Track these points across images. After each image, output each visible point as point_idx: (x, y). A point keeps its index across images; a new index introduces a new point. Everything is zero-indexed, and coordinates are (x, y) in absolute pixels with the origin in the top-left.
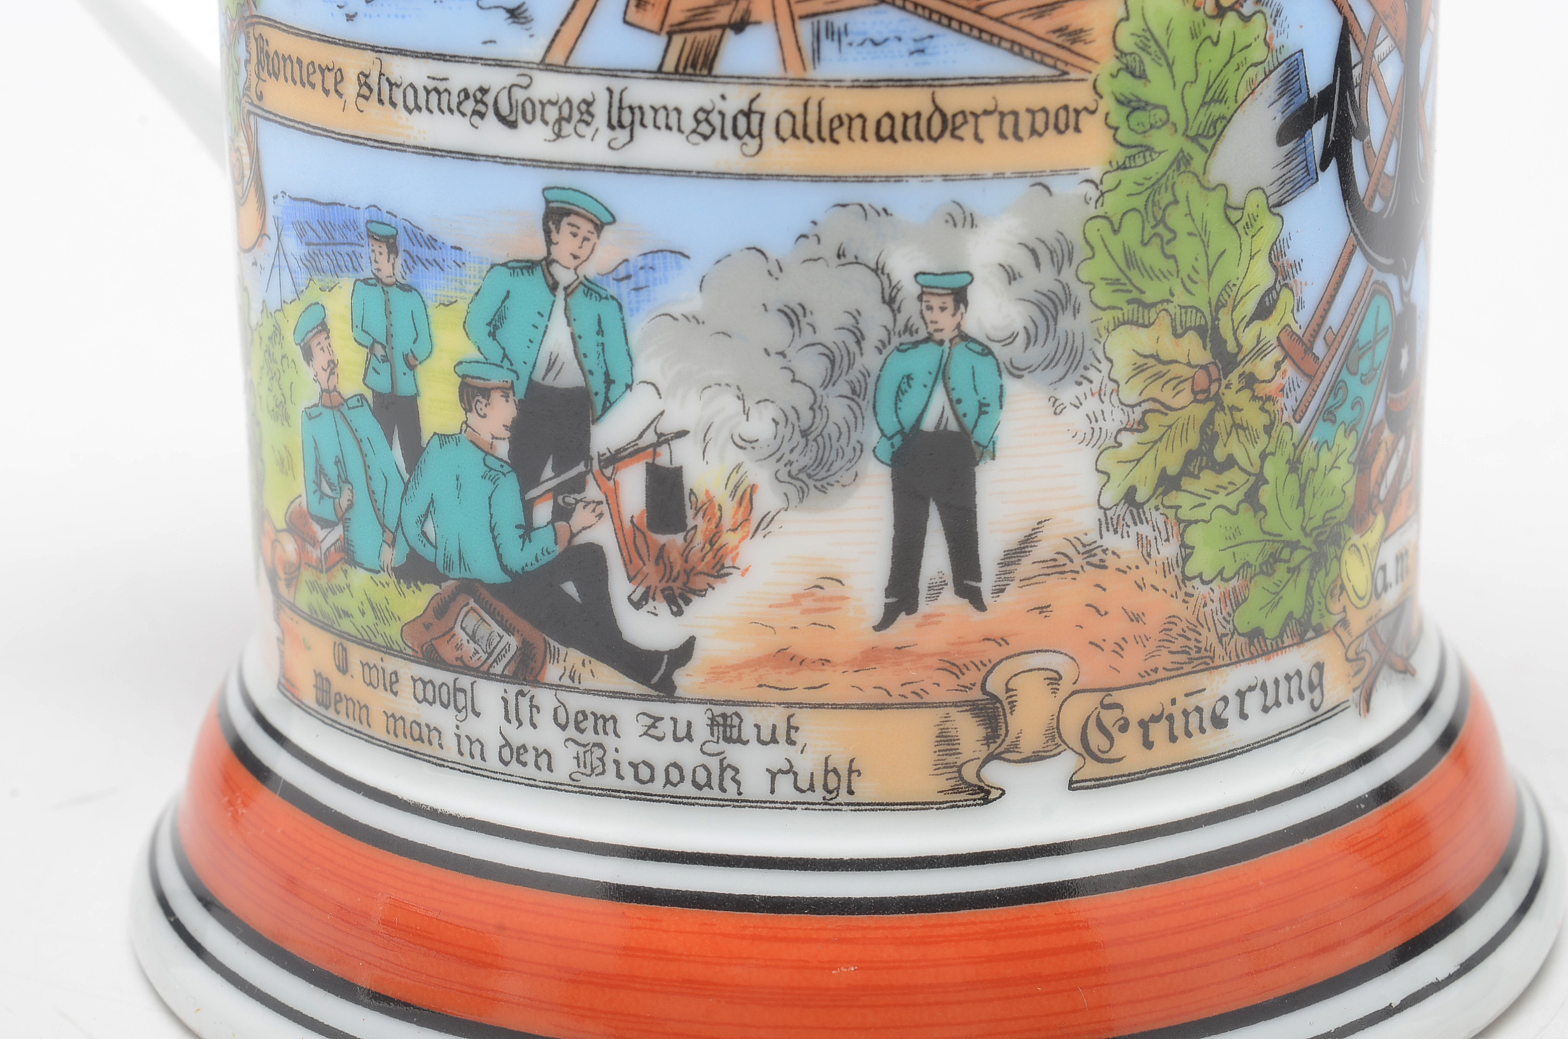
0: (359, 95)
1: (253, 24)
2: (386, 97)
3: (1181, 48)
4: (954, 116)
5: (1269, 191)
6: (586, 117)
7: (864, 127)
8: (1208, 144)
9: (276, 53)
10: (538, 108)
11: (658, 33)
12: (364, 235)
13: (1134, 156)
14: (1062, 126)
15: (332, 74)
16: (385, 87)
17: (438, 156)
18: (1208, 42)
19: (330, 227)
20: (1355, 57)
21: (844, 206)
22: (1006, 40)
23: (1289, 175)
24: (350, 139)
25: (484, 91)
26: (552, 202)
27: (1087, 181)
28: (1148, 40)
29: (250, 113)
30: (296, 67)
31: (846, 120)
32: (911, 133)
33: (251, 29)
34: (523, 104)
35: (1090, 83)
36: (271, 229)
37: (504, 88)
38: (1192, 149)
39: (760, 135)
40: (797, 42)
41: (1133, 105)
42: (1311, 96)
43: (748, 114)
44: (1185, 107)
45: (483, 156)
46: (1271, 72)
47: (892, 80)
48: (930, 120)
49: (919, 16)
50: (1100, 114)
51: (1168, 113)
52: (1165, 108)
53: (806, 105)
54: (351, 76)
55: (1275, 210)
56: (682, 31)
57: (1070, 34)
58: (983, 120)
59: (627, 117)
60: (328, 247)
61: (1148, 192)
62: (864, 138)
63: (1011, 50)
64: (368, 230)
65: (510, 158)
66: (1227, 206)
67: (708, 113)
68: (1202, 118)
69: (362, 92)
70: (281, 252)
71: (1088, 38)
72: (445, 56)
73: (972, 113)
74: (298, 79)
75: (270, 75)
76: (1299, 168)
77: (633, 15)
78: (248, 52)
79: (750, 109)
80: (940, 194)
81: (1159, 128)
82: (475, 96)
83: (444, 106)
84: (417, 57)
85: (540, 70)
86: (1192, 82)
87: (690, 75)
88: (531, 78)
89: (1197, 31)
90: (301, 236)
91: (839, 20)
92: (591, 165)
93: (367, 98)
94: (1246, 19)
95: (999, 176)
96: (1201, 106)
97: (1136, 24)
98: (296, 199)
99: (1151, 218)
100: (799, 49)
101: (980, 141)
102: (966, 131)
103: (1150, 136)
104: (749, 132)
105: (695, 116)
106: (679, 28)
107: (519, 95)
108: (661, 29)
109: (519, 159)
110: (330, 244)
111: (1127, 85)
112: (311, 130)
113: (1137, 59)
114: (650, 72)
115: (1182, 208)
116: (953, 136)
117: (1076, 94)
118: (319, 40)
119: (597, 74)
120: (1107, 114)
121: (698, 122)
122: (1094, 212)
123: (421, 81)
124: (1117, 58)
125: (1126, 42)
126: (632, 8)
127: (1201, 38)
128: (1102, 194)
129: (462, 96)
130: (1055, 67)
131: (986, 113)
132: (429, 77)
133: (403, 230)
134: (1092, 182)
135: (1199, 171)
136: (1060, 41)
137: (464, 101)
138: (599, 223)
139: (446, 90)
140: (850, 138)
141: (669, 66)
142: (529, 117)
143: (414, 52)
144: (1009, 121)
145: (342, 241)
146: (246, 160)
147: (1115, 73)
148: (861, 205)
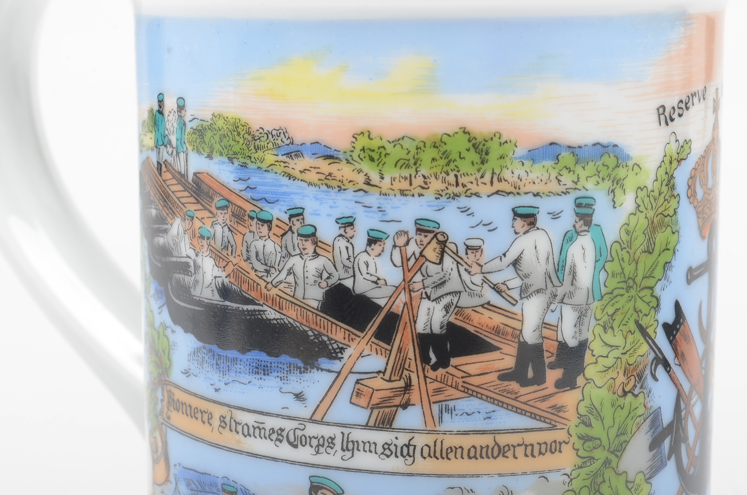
0: (220, 426)
1: (167, 384)
2: (233, 428)
3: (607, 412)
4: (504, 447)
5: (646, 472)
6: (331, 445)
7: (462, 452)
8: (619, 454)
9: (178, 400)
10: (308, 439)
11: (366, 408)
12: (221, 490)
13: (586, 462)
14: (553, 450)
15: (207, 415)
16: (233, 424)
17: (259, 458)
18: (619, 407)
19: (203, 484)
20: (683, 406)
21: (452, 488)
22: (528, 412)
23: (654, 464)
24: (215, 445)
25: (282, 430)
26: (314, 483)
27: (564, 474)
28: (593, 409)
29: (162, 423)
30: (188, 408)
31: (454, 449)
32: (484, 455)
33: (165, 386)
34: (301, 437)
35: (566, 430)
36: (172, 478)
37: (292, 429)
38: (612, 457)
39: (414, 456)
40: (432, 414)
41: (585, 438)
42: (664, 427)
43: (408, 446)
44: (608, 438)
45: (281, 459)
46: (647, 418)
47: (476, 431)
48: (493, 449)
49: (489, 402)
50: (571, 444)
51: (601, 442)
52: (599, 439)
53: (435, 442)
54: (216, 416)
55: (648, 481)
56: (378, 408)
57: (557, 408)
58: (517, 449)
59: (350, 446)
60: (202, 493)
61: (592, 477)
62: (463, 458)
63: (531, 417)
64: (223, 488)
65: (294, 462)
66: (627, 482)
67: (390, 445)
68: (616, 442)
69: (221, 425)
70: (177, 491)
71: (566, 410)
72: (263, 412)
73: (512, 445)
74: (189, 413)
75: (174, 409)
76: (659, 461)
77: (354, 400)
78: (163, 396)
79: (409, 443)
80: (497, 483)
81: (597, 448)
82: (277, 432)
83: (262, 435)
84: (249, 412)
85: (309, 422)
86: (612, 427)
87: (381, 428)
88: (305, 426)
89: (614, 403)
90: (188, 485)
91: (451, 404)
92: (333, 467)
93: (224, 428)
94: (636, 396)
95: (524, 473)
96: (616, 437)
97: (587, 402)
98: (186, 468)
99: (593, 490)
100: (433, 417)
101: (516, 458)
102: (510, 454)
103: (593, 452)
104: (408, 454)
105: (383, 446)
106: (377, 406)
107: (299, 433)
108: (368, 407)
109: (298, 462)
110: (203, 492)
111: (583, 430)
112: (195, 438)
113: (588, 417)
114: (363, 426)
115: (607, 484)
116: (504, 456)
117: (560, 435)
118: (200, 398)
119: (337, 426)
120: (574, 444)
121: (385, 449)
122: (567, 488)
123: (251, 423)
124: (578, 418)
125: (583, 410)
126: (354, 397)
127: (616, 406)
128: (571, 480)
129: (271, 431)
130: (550, 424)
131: (519, 445)
132: (255, 422)
133: (240, 490)
134: (567, 474)
135: (615, 466)
136: (552, 412)
137: (272, 434)
138: (336, 493)
139: (263, 428)
140: (456, 457)
141: (371, 423)
142: (304, 444)
143: (248, 409)
144: (529, 449)
145: (209, 491)
146: (160, 444)
147: (577, 425)
148: (460, 488)
